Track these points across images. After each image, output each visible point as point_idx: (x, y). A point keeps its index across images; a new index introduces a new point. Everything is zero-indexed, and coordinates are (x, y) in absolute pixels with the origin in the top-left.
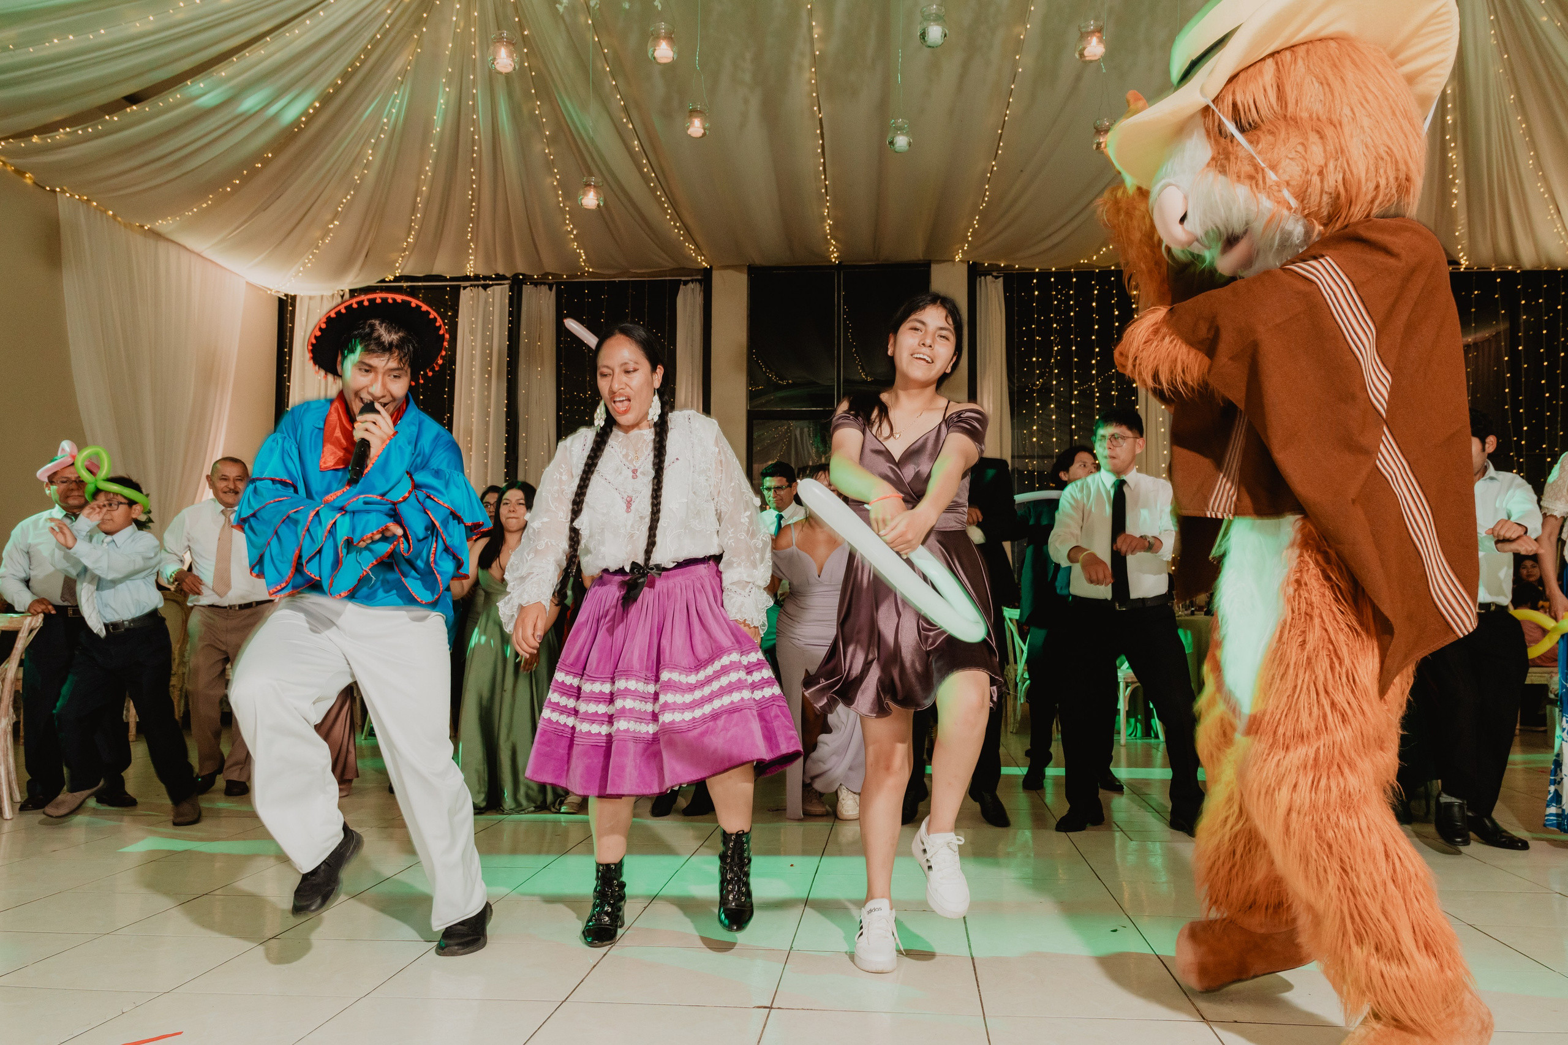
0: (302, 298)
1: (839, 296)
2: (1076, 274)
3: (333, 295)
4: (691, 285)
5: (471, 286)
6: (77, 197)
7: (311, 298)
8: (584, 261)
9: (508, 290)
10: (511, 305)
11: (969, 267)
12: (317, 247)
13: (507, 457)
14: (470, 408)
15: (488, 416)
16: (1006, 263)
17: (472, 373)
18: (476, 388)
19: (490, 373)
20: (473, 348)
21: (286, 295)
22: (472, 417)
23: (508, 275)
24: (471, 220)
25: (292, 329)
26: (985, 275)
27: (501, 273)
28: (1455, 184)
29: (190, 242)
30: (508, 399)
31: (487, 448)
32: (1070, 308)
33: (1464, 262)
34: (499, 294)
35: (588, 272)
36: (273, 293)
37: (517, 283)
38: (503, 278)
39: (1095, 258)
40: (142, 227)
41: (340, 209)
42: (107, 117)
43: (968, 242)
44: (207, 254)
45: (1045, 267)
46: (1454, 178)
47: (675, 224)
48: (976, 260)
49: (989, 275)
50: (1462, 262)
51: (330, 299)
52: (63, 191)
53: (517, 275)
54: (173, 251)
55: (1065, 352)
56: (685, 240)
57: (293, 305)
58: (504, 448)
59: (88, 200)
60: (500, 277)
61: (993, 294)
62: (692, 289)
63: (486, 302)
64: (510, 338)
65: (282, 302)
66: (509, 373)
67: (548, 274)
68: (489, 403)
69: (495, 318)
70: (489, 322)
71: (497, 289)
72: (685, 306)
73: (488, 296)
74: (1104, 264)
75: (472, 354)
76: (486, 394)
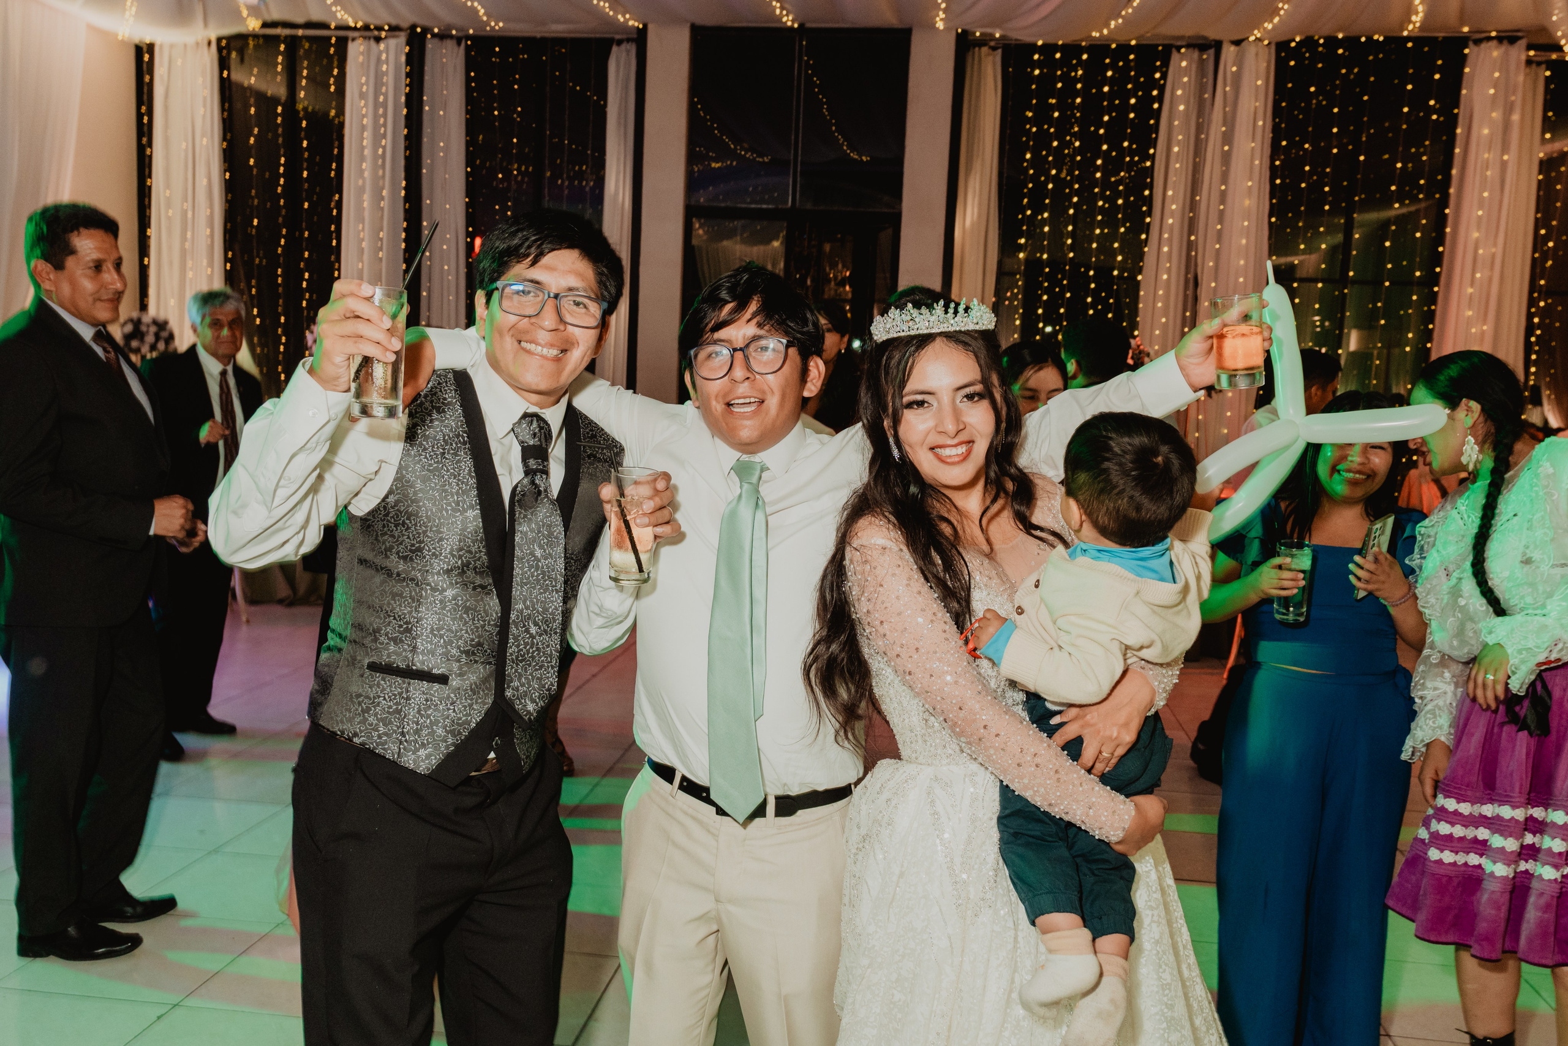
0: (161, 46)
2: (1090, 49)
3: (197, 44)
4: (624, 46)
5: (361, 38)
7: (172, 46)
8: (485, 14)
9: (405, 44)
10: (409, 62)
11: (957, 37)
14: (361, 190)
16: (1002, 32)
17: (363, 148)
19: (384, 148)
20: (364, 116)
21: (142, 42)
22: (364, 201)
23: (403, 26)
25: (151, 83)
26: (978, 47)
27: (395, 24)
30: (406, 179)
31: (381, 240)
32: (1077, 93)
34: (394, 51)
35: (497, 26)
36: (125, 39)
37: (416, 37)
38: (398, 29)
39: (1106, 32)
43: (943, 9)
45: (1051, 40)
48: (967, 27)
49: (985, 45)
51: (194, 48)
53: (413, 27)
57: (151, 54)
60: (394, 29)
62: (628, 52)
63: (379, 59)
64: (408, 104)
65: (139, 50)
66: (406, 148)
67: (450, 27)
68: (384, 184)
69: (389, 79)
70: (383, 84)
71: (392, 42)
72: (618, 71)
73: (380, 53)
74: (1122, 39)
75: (363, 124)
76: (380, 173)
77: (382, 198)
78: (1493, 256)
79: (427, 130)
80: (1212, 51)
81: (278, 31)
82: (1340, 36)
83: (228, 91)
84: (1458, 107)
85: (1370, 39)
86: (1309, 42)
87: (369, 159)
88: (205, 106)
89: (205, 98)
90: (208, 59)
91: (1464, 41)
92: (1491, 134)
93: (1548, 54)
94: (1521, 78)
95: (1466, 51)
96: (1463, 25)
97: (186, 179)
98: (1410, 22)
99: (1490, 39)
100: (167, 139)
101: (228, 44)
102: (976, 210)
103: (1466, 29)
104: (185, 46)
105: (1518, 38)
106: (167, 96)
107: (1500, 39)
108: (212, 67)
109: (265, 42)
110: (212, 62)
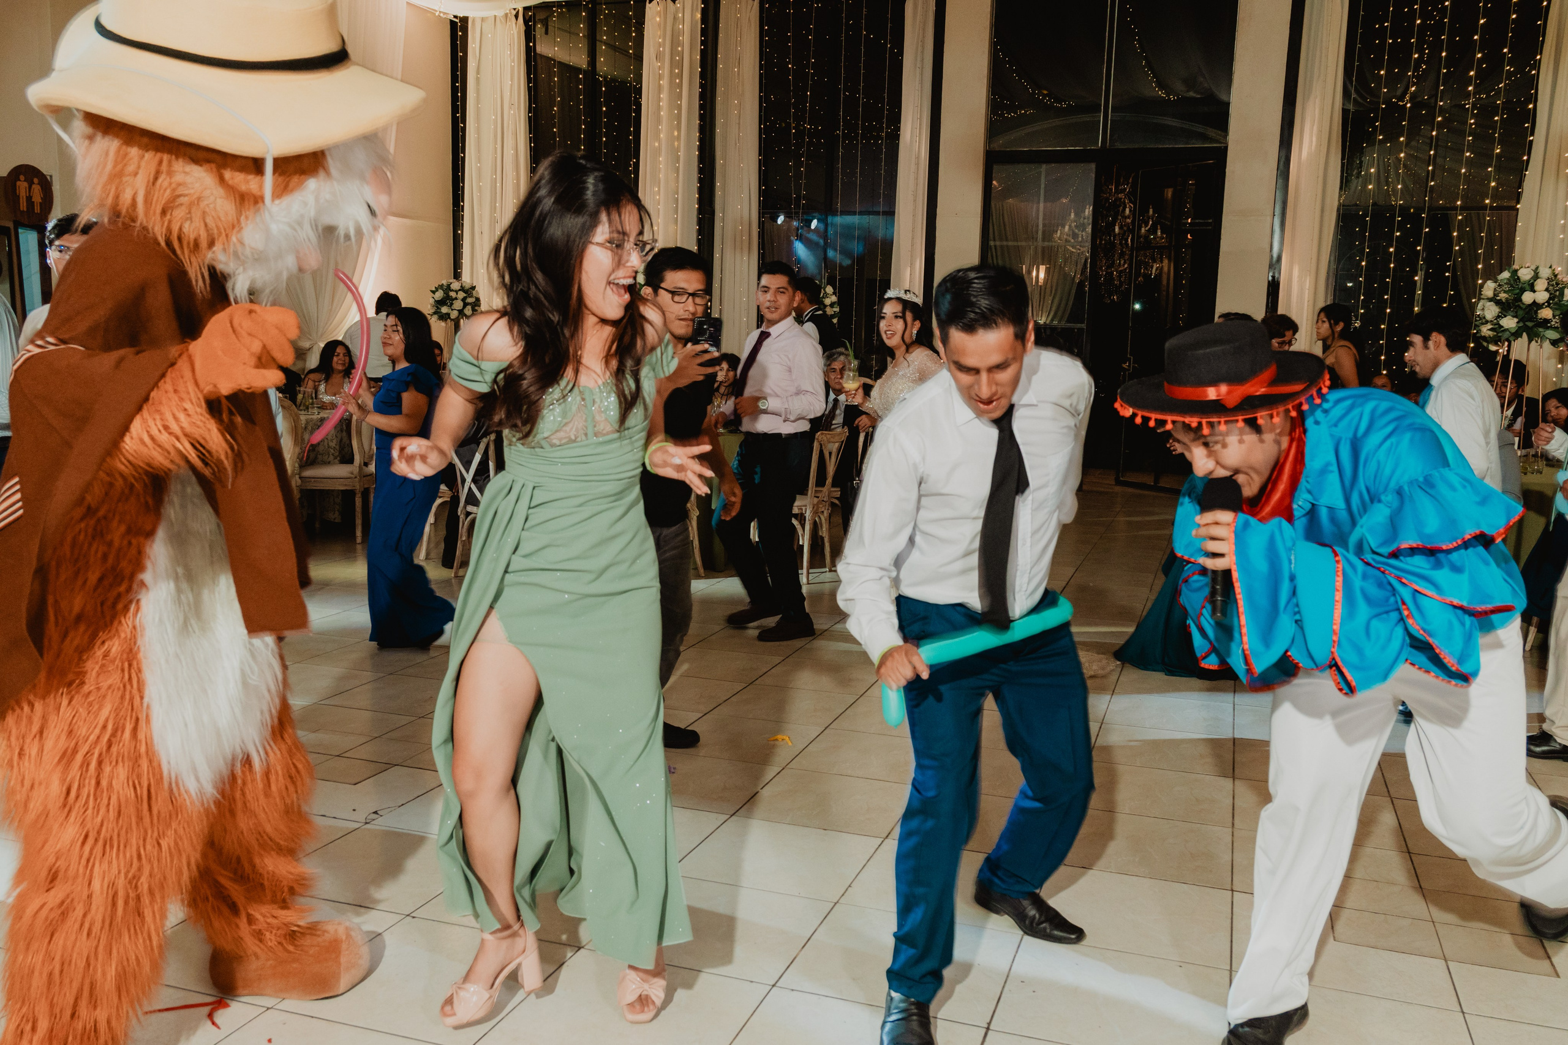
0: (474, 20)
3: (506, 15)
7: (483, 20)
9: (700, 1)
10: (704, 20)
13: (700, 211)
14: (657, 152)
15: (678, 161)
17: (659, 108)
18: (663, 127)
19: (679, 108)
20: (660, 77)
21: (455, 17)
22: (660, 163)
25: (463, 58)
30: (701, 140)
31: (676, 201)
34: (691, 8)
36: (442, 15)
51: (503, 21)
57: (465, 29)
58: (696, 201)
63: (675, 18)
64: (703, 62)
65: (453, 24)
66: (701, 107)
68: (679, 146)
69: (686, 39)
70: (678, 44)
72: (915, 13)
73: (677, 10)
75: (660, 85)
76: (676, 133)
79: (720, 89)
83: (532, 60)
87: (665, 121)
88: (512, 80)
89: (512, 68)
90: (517, 30)
97: (496, 149)
100: (478, 111)
101: (534, 14)
104: (495, 16)
106: (478, 72)
108: (519, 38)
109: (569, 11)
110: (519, 33)
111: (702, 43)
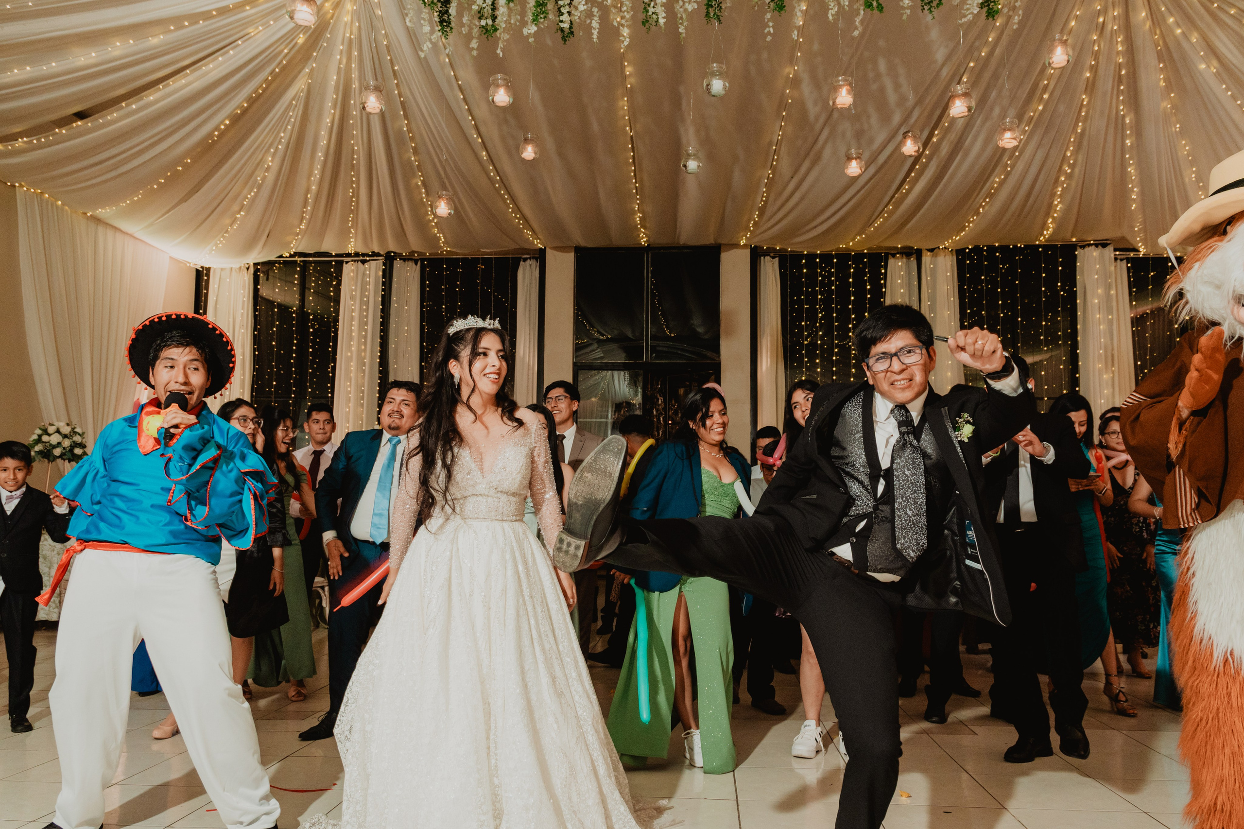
0: (215, 270)
1: (648, 273)
2: (837, 256)
3: (240, 267)
4: (528, 262)
5: (352, 261)
6: (32, 190)
7: (222, 269)
8: (443, 243)
9: (381, 264)
10: (384, 276)
11: (751, 249)
12: (227, 232)
14: (350, 359)
16: (781, 247)
17: (351, 331)
18: (354, 343)
19: (366, 331)
20: (353, 311)
21: (202, 267)
22: (351, 366)
23: (382, 253)
24: (352, 211)
25: (207, 295)
26: (764, 256)
27: (376, 251)
28: (1134, 191)
29: (125, 225)
30: (381, 352)
31: (363, 392)
32: (831, 283)
33: (1142, 250)
34: (375, 269)
35: (446, 251)
36: (191, 265)
37: (389, 259)
38: (378, 255)
39: (851, 244)
40: (86, 214)
41: (245, 203)
42: (57, 130)
43: (750, 231)
44: (138, 235)
45: (812, 250)
46: (1133, 187)
47: (516, 215)
48: (757, 244)
49: (767, 255)
50: (1141, 249)
51: (238, 271)
52: (21, 186)
53: (389, 253)
54: (110, 233)
55: (828, 317)
56: (524, 228)
57: (208, 275)
59: (41, 193)
60: (375, 254)
61: (770, 270)
62: (531, 265)
63: (364, 274)
64: (383, 303)
65: (198, 271)
66: (381, 331)
67: (414, 252)
68: (365, 355)
69: (371, 287)
70: (366, 290)
71: (373, 264)
72: (524, 278)
73: (365, 269)
74: (859, 249)
75: (352, 316)
76: (363, 347)
77: (364, 365)
78: (1113, 378)
79: (394, 319)
80: (914, 256)
81: (296, 258)
82: (997, 245)
84: (1076, 287)
85: (1015, 247)
86: (977, 249)
87: (356, 339)
89: (244, 301)
90: (247, 279)
91: (1073, 247)
92: (1099, 302)
93: (1128, 253)
94: (1113, 268)
95: (1076, 253)
96: (1072, 237)
98: (1042, 234)
99: (1090, 245)
101: (260, 267)
102: (769, 360)
103: (1074, 240)
104: (232, 268)
105: (1110, 244)
107: (1097, 245)
108: (249, 283)
109: (285, 266)
110: (249, 279)
111: (383, 290)
